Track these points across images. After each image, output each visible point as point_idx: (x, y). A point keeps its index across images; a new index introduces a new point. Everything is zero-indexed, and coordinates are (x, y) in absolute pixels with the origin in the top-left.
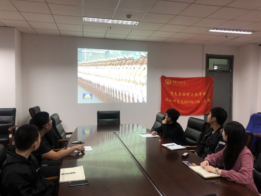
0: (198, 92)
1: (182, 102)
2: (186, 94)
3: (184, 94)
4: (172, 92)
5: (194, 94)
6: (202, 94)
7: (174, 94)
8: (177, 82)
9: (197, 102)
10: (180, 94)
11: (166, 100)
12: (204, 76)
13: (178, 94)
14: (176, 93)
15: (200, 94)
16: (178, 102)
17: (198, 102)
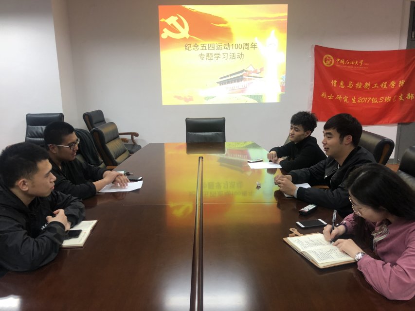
0: (389, 80)
1: (354, 100)
2: (364, 84)
3: (359, 85)
4: (335, 81)
5: (379, 84)
6: (396, 85)
7: (338, 84)
8: (345, 61)
9: (386, 100)
10: (351, 85)
11: (323, 95)
13: (346, 84)
14: (342, 83)
15: (393, 84)
16: (346, 100)
17: (388, 99)
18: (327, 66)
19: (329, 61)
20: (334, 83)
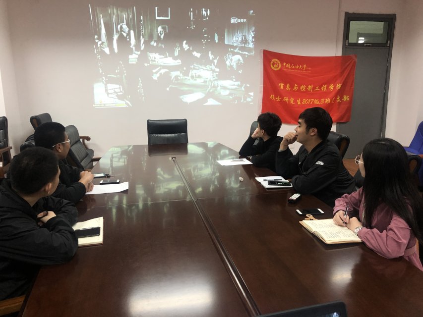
0: (328, 84)
1: (299, 102)
2: (307, 87)
3: (303, 88)
5: (320, 88)
6: (335, 88)
7: (285, 86)
8: (291, 65)
9: (326, 102)
10: (296, 88)
11: (271, 97)
12: (340, 54)
13: (292, 87)
14: (288, 86)
15: (332, 87)
16: (292, 102)
18: (275, 69)
19: (276, 65)
20: (281, 85)
